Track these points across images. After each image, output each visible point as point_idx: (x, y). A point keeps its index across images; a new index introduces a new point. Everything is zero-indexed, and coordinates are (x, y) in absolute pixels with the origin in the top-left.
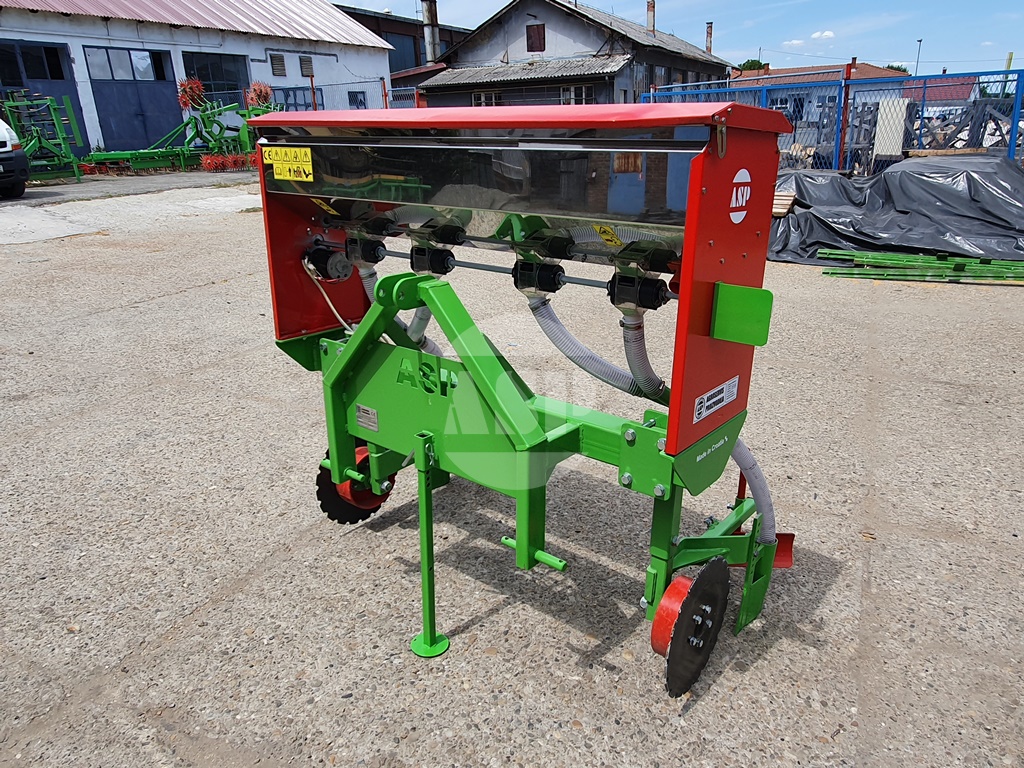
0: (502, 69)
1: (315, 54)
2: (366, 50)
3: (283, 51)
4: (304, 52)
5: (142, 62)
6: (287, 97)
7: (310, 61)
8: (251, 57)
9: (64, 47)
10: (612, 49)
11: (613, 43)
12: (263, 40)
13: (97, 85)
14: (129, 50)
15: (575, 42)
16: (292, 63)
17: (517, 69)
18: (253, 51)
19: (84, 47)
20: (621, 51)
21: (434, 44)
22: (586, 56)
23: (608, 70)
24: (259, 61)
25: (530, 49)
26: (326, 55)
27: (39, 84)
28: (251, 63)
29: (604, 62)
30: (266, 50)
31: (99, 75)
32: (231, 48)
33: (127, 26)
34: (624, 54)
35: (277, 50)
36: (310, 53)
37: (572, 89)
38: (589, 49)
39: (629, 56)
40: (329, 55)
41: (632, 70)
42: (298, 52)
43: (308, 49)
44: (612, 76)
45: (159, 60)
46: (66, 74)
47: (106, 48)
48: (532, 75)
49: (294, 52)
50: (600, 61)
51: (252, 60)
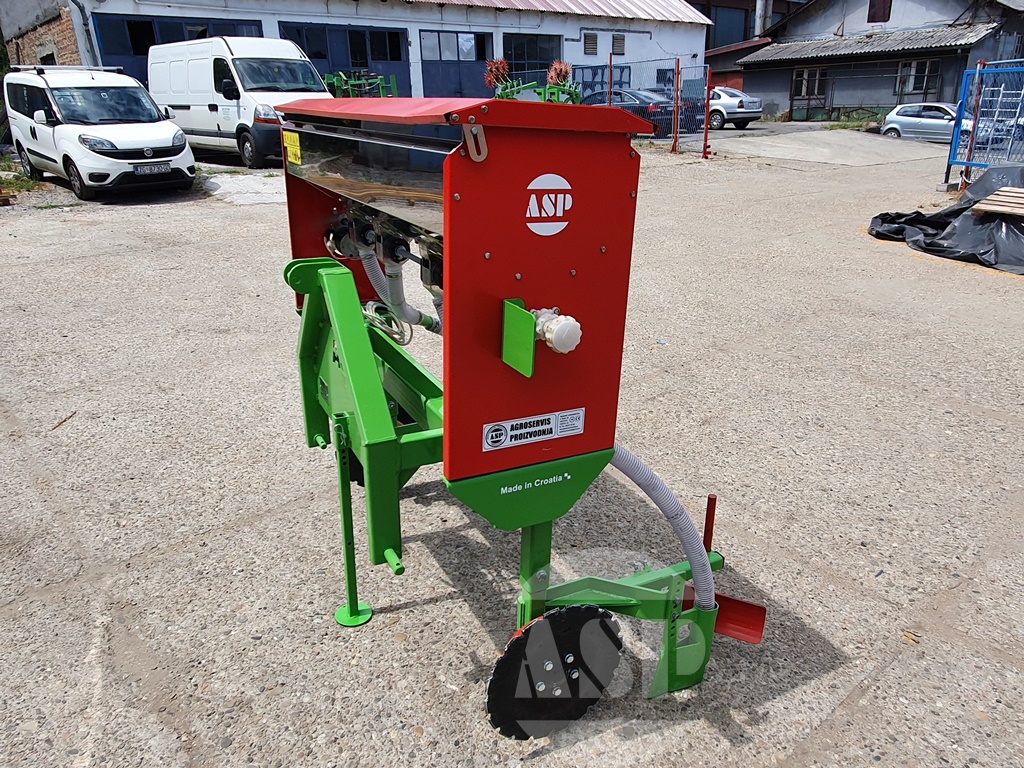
0: (833, 43)
1: (629, 31)
2: (683, 27)
3: (597, 29)
4: (618, 31)
5: (467, 43)
6: (595, 75)
7: (623, 39)
8: (565, 37)
9: (404, 32)
10: (974, 17)
11: (977, 10)
12: (579, 20)
13: (426, 65)
14: (457, 33)
15: (927, 9)
16: (605, 42)
17: (851, 42)
18: (569, 31)
19: (420, 31)
20: (985, 19)
21: (765, 17)
22: (938, 26)
23: (963, 42)
24: (573, 40)
25: (871, 19)
26: (640, 32)
27: (380, 65)
28: (565, 43)
29: (960, 32)
30: (581, 29)
31: (429, 57)
32: (548, 28)
33: (458, 10)
34: (989, 23)
35: (592, 29)
36: (624, 31)
37: (914, 64)
38: (945, 18)
39: (995, 24)
40: (643, 32)
41: (997, 42)
42: (612, 30)
43: (621, 27)
44: (967, 49)
45: (483, 41)
46: (403, 57)
47: (439, 32)
48: (867, 49)
49: (608, 30)
50: (955, 31)
51: (566, 40)
